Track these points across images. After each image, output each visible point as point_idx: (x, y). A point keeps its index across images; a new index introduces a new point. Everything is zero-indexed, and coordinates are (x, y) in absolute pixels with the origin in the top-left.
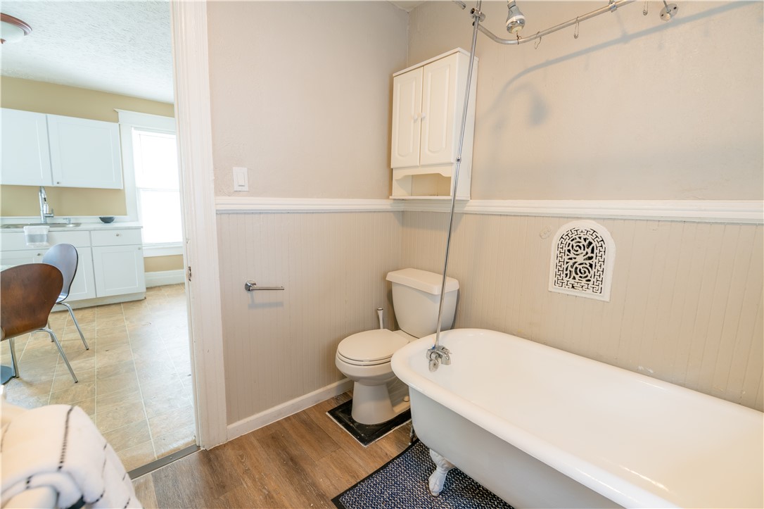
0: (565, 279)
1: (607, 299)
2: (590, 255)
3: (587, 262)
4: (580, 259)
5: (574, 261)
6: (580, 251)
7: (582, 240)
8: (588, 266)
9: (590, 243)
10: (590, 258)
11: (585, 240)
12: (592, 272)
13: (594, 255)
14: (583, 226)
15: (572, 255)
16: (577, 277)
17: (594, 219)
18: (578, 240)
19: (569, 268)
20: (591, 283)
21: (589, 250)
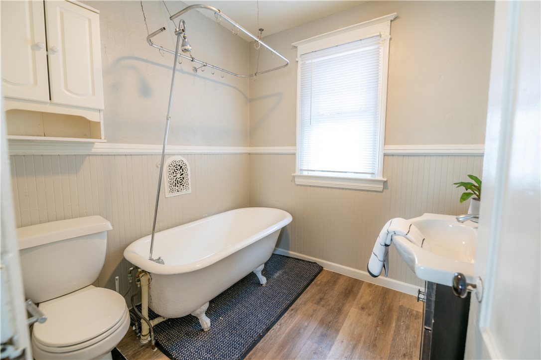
0: (174, 188)
1: (190, 192)
2: (182, 173)
3: (181, 176)
4: (178, 176)
5: (176, 177)
6: (178, 172)
7: (178, 166)
8: (182, 179)
9: (181, 167)
10: (182, 174)
11: (179, 165)
12: (184, 181)
13: (184, 172)
14: (178, 158)
15: (175, 175)
16: (179, 185)
17: (180, 155)
18: (176, 166)
19: (175, 182)
20: (184, 186)
21: (181, 170)
